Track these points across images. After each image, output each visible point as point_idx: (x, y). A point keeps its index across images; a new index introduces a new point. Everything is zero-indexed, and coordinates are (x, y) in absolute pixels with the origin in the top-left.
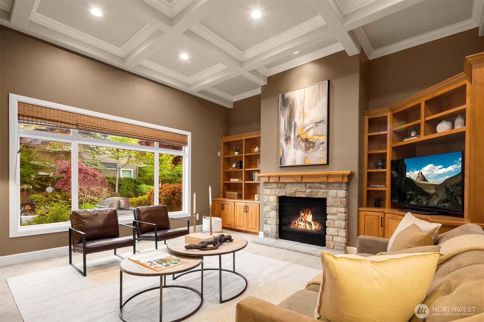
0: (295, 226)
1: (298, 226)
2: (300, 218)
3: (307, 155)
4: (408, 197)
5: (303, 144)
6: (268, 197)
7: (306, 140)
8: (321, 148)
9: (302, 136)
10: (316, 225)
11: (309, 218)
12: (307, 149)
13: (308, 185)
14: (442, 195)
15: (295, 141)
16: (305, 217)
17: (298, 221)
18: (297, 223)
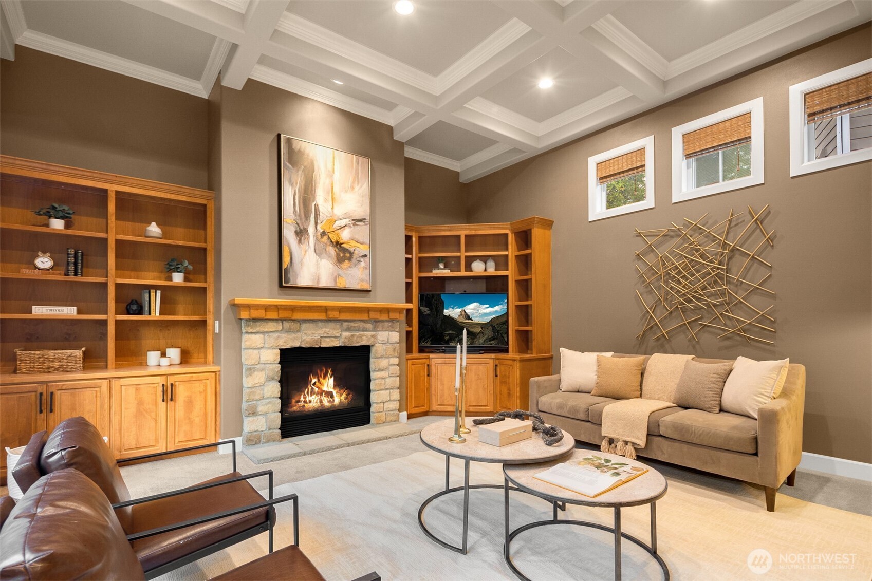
0: (299, 407)
1: (304, 405)
2: (308, 389)
3: (341, 272)
4: (447, 338)
5: (332, 251)
6: (256, 352)
7: (338, 244)
8: (363, 264)
9: (331, 236)
10: (342, 394)
11: (328, 384)
12: (340, 260)
13: (345, 324)
14: (489, 333)
15: (317, 240)
16: (320, 383)
17: (305, 395)
18: (302, 399)
